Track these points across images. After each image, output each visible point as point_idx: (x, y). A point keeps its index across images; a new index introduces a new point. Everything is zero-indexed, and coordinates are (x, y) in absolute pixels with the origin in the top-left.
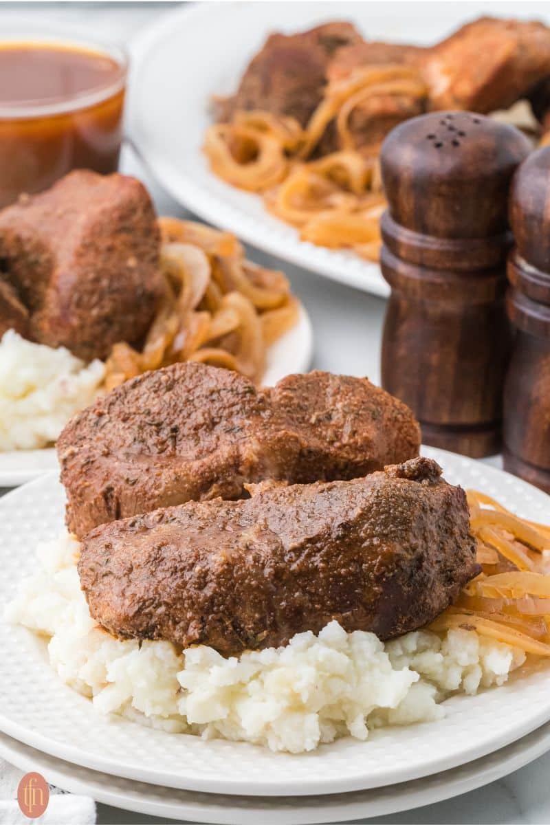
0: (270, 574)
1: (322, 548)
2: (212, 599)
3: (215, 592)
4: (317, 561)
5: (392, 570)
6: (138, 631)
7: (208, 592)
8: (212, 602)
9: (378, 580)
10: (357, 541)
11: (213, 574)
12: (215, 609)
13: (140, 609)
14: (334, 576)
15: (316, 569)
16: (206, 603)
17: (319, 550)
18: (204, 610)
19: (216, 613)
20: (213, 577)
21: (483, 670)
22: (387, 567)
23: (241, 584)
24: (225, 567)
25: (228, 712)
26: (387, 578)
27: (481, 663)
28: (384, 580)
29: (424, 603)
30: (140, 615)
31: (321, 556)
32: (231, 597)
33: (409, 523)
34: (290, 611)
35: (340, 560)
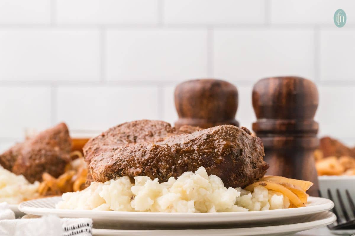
0: (174, 150)
1: (197, 143)
2: (148, 160)
3: (149, 157)
4: (195, 147)
5: (229, 151)
6: (114, 172)
7: (146, 157)
8: (148, 162)
9: (222, 155)
10: (213, 141)
11: (149, 151)
12: (149, 164)
13: (116, 163)
14: (202, 153)
15: (194, 150)
16: (145, 162)
17: (196, 144)
18: (144, 164)
19: (149, 166)
20: (149, 152)
21: (270, 205)
22: (226, 150)
23: (161, 153)
24: (154, 147)
25: (154, 202)
26: (226, 155)
27: (269, 201)
28: (225, 155)
29: (243, 170)
30: (115, 165)
31: (197, 146)
32: (156, 159)
33: (236, 136)
34: (183, 164)
35: (205, 147)
